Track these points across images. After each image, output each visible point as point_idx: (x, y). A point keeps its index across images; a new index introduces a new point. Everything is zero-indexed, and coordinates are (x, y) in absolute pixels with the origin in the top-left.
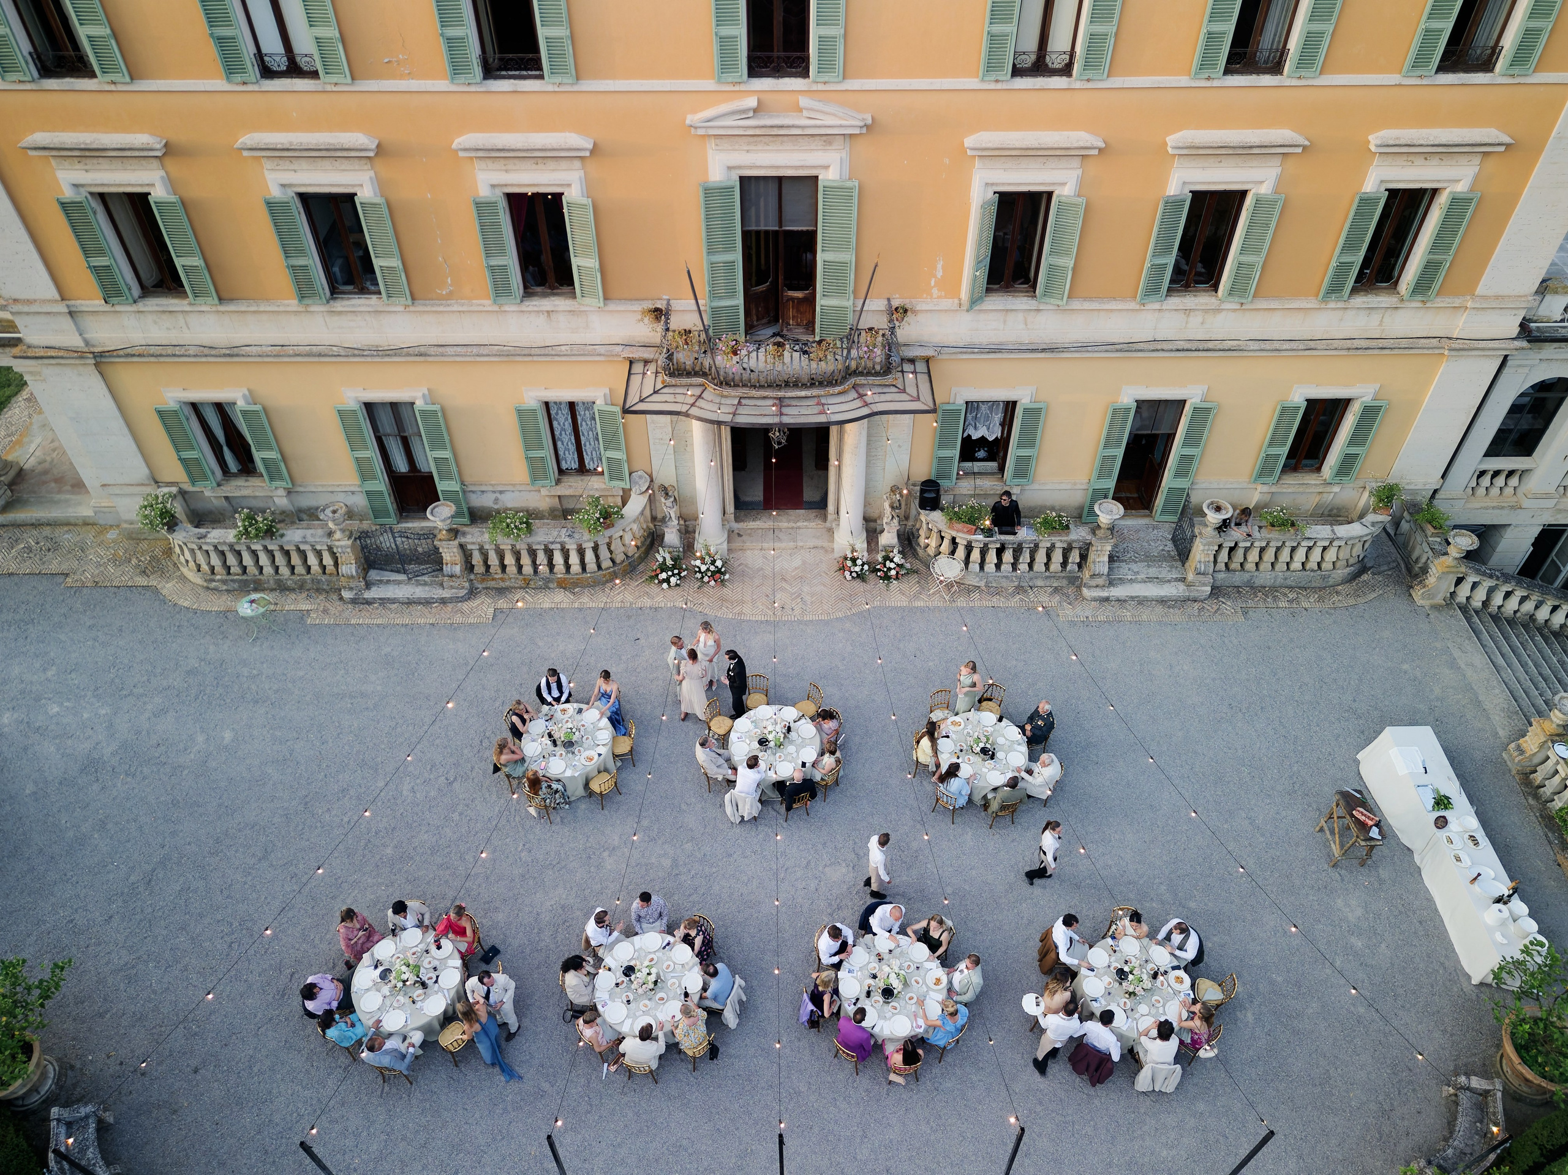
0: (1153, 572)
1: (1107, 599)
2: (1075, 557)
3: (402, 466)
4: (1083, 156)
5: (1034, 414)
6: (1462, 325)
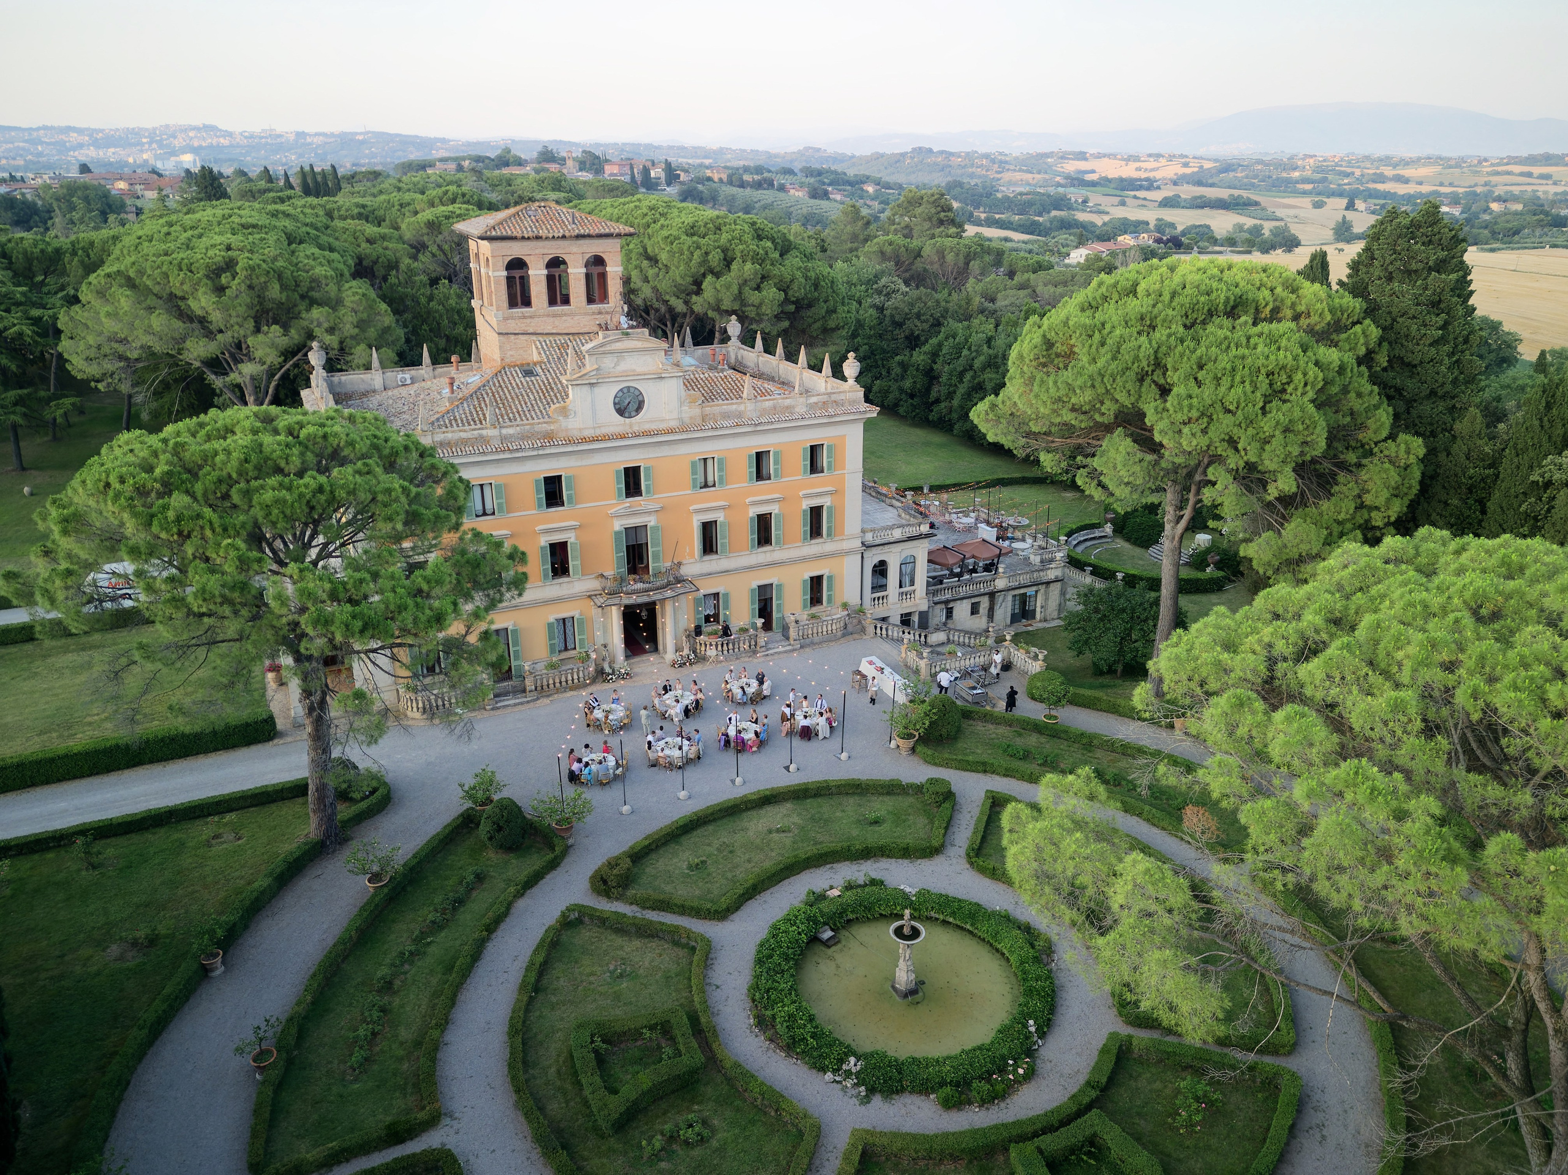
1: (767, 654)
4: (723, 508)
5: (726, 595)
6: (846, 545)
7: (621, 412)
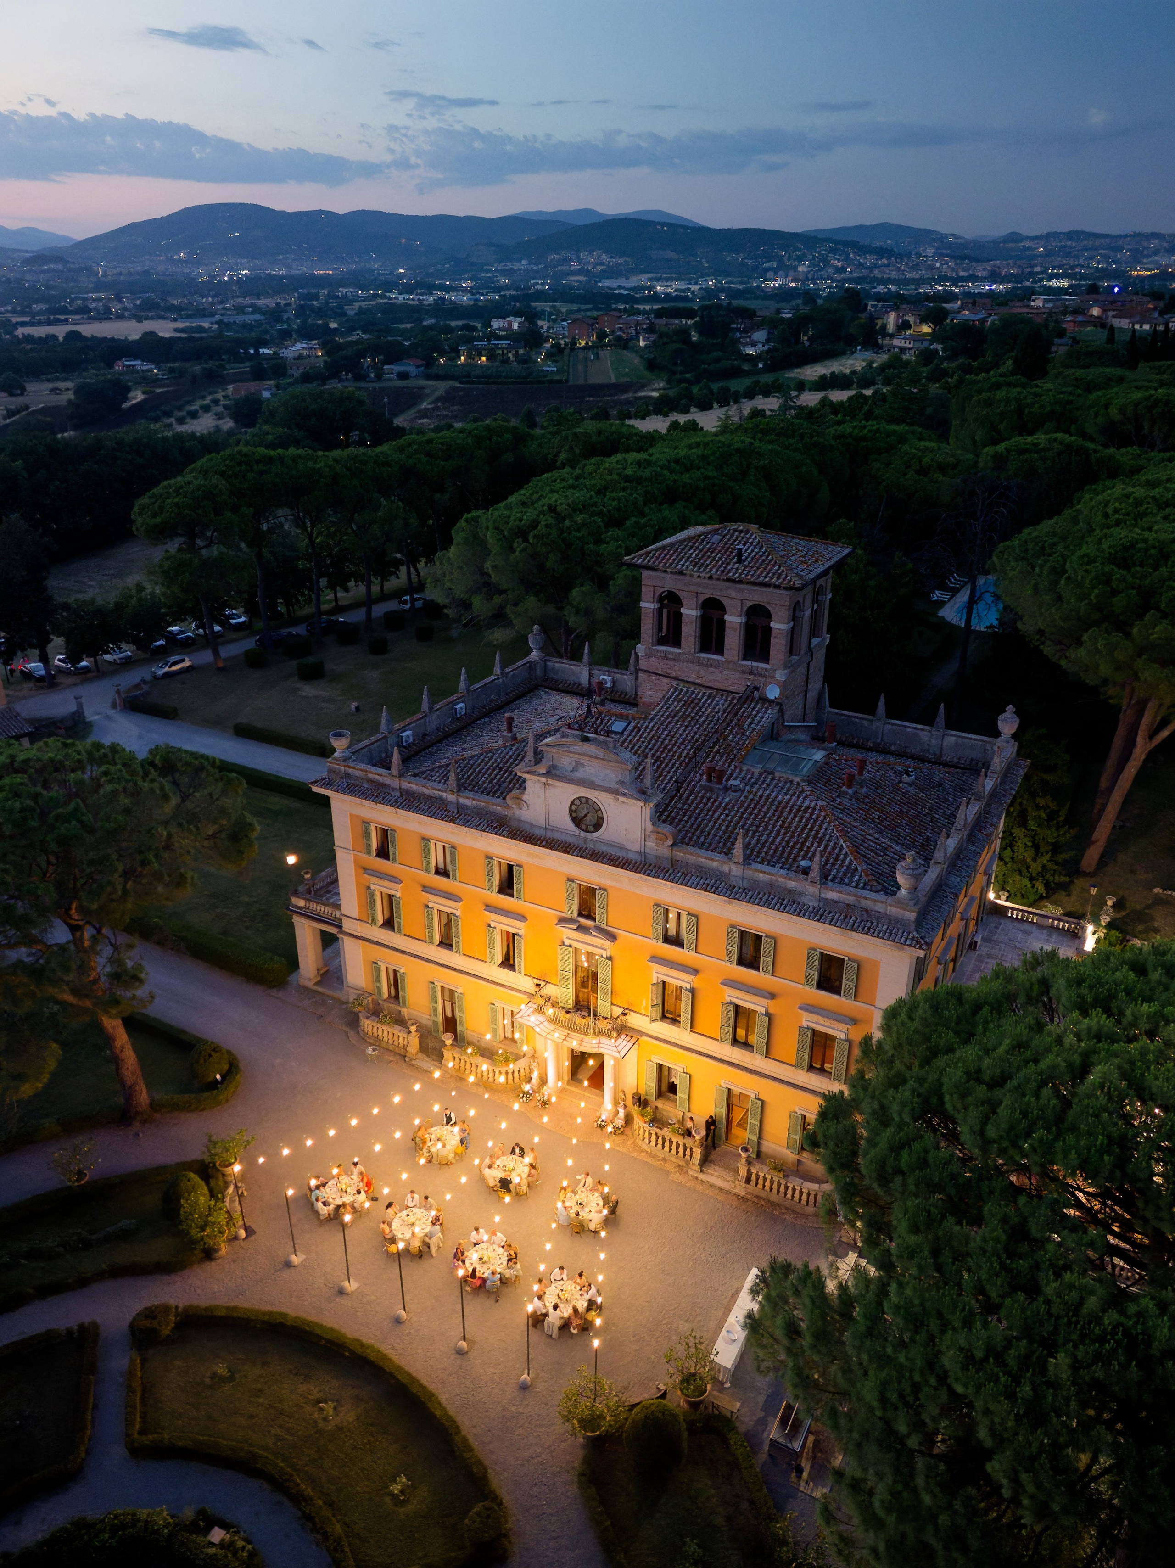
0: (723, 1173)
1: (697, 1178)
2: (688, 1152)
3: (449, 1014)
5: (677, 1076)
7: (577, 821)
